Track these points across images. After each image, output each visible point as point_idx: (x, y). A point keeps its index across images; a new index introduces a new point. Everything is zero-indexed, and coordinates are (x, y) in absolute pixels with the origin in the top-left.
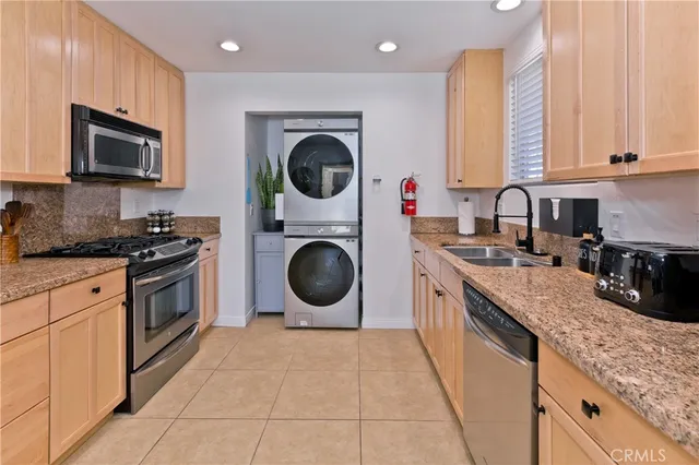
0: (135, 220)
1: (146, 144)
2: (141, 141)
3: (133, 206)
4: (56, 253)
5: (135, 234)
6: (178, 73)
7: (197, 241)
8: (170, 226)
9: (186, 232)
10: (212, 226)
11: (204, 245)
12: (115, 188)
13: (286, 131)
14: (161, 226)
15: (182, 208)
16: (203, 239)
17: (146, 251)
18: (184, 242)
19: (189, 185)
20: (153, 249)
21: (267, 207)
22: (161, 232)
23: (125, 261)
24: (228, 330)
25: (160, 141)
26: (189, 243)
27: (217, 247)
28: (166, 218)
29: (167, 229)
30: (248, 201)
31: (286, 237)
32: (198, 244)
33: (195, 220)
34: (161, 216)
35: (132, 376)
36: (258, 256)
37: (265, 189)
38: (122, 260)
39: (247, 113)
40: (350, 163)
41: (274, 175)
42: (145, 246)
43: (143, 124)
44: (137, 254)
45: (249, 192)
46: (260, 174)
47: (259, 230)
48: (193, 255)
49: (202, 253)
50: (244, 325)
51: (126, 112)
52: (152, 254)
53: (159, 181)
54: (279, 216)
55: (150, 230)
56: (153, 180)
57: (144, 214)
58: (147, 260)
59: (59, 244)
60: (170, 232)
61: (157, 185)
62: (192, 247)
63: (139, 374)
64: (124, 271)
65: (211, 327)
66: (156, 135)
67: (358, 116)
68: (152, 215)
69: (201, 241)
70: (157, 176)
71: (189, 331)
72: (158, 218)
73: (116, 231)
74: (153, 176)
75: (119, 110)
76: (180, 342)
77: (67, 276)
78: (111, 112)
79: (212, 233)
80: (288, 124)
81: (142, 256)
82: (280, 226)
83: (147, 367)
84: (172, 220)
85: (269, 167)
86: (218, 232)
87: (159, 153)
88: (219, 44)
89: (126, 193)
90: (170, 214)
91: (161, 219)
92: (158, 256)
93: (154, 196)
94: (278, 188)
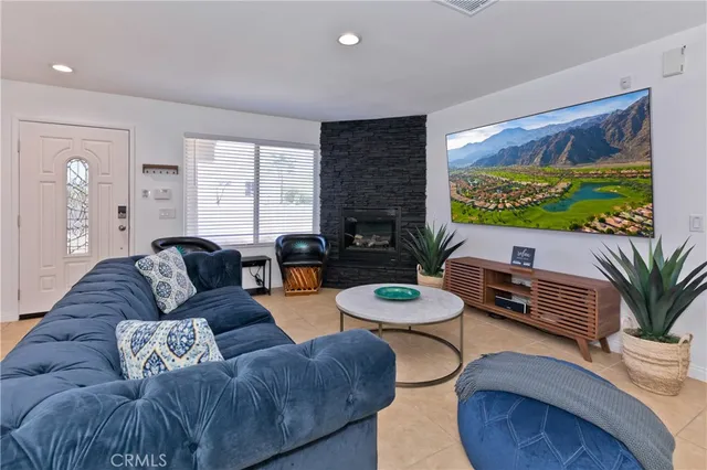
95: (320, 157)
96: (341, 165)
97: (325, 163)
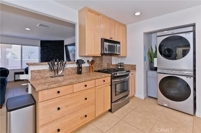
0: (115, 64)
1: (117, 46)
2: (115, 45)
3: (115, 61)
4: (99, 71)
5: (115, 68)
6: (125, 26)
7: (129, 71)
8: (123, 67)
9: (126, 68)
10: (134, 67)
11: (131, 73)
12: (111, 57)
13: (158, 36)
14: (121, 67)
15: (126, 62)
16: (130, 71)
17: (115, 73)
18: (125, 71)
19: (128, 56)
20: (117, 73)
21: (151, 62)
22: (121, 68)
23: (110, 75)
24: (139, 99)
25: (120, 44)
26: (126, 72)
27: (135, 74)
28: (122, 64)
29: (122, 67)
30: (145, 60)
31: (158, 73)
32: (129, 72)
33: (129, 65)
34: (121, 64)
35: (112, 104)
36: (148, 78)
37: (151, 56)
38: (110, 74)
39: (144, 33)
40: (188, 45)
41: (154, 52)
42: (115, 71)
43: (116, 41)
44: (113, 73)
45: (145, 58)
46: (149, 52)
47: (149, 70)
48: (127, 75)
49: (130, 75)
50: (143, 99)
51: (112, 38)
52: (116, 74)
53: (120, 55)
54: (155, 66)
55: (118, 67)
56: (118, 55)
57: (117, 63)
58: (115, 75)
59: (100, 69)
60: (123, 68)
61: (119, 56)
62: (127, 73)
63: (114, 104)
64: (110, 77)
65: (133, 96)
66: (119, 43)
67: (194, 25)
68: (119, 63)
69: (130, 72)
70: (119, 54)
71: (127, 96)
72: (120, 64)
73: (111, 67)
74: (118, 53)
75: (111, 38)
76: (124, 98)
77: (99, 77)
78: (108, 38)
79: (133, 69)
80: (159, 34)
81: (114, 74)
82: (156, 69)
83: (116, 102)
84: (124, 65)
85: (152, 49)
86: (135, 69)
87: (119, 47)
88: (134, 14)
89: (113, 58)
90: (123, 63)
91: (121, 65)
92: (118, 75)
93: (119, 59)
94: (155, 56)
95: (40, 48)
96: (45, 50)
97: (41, 50)
